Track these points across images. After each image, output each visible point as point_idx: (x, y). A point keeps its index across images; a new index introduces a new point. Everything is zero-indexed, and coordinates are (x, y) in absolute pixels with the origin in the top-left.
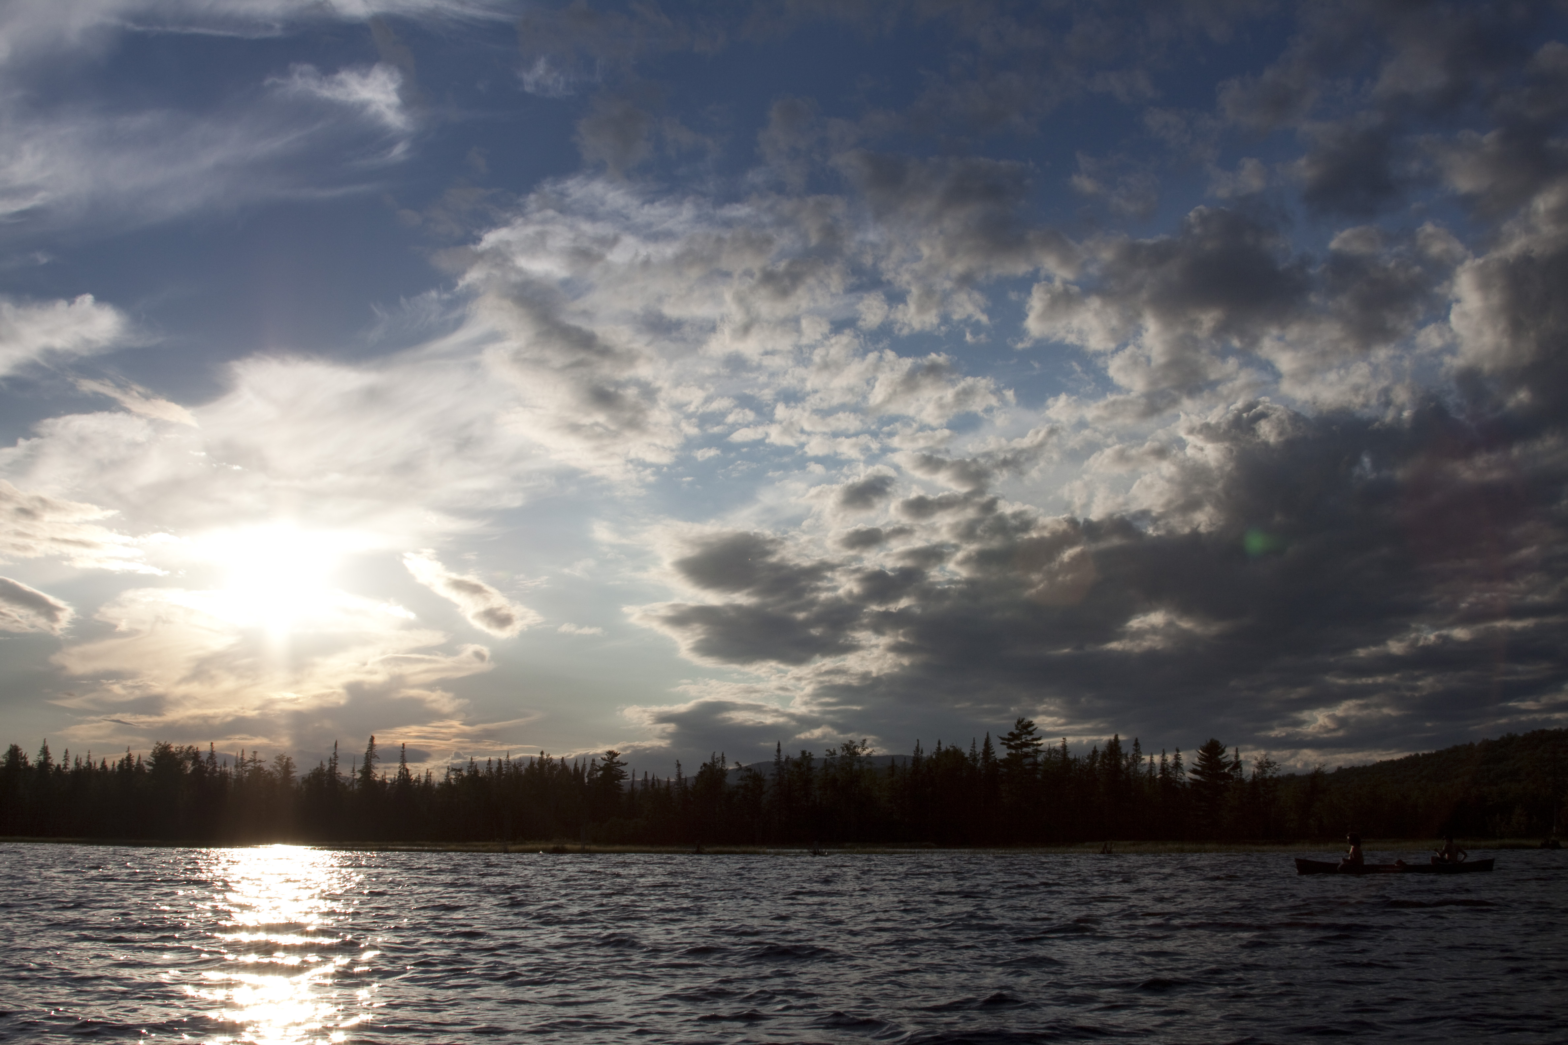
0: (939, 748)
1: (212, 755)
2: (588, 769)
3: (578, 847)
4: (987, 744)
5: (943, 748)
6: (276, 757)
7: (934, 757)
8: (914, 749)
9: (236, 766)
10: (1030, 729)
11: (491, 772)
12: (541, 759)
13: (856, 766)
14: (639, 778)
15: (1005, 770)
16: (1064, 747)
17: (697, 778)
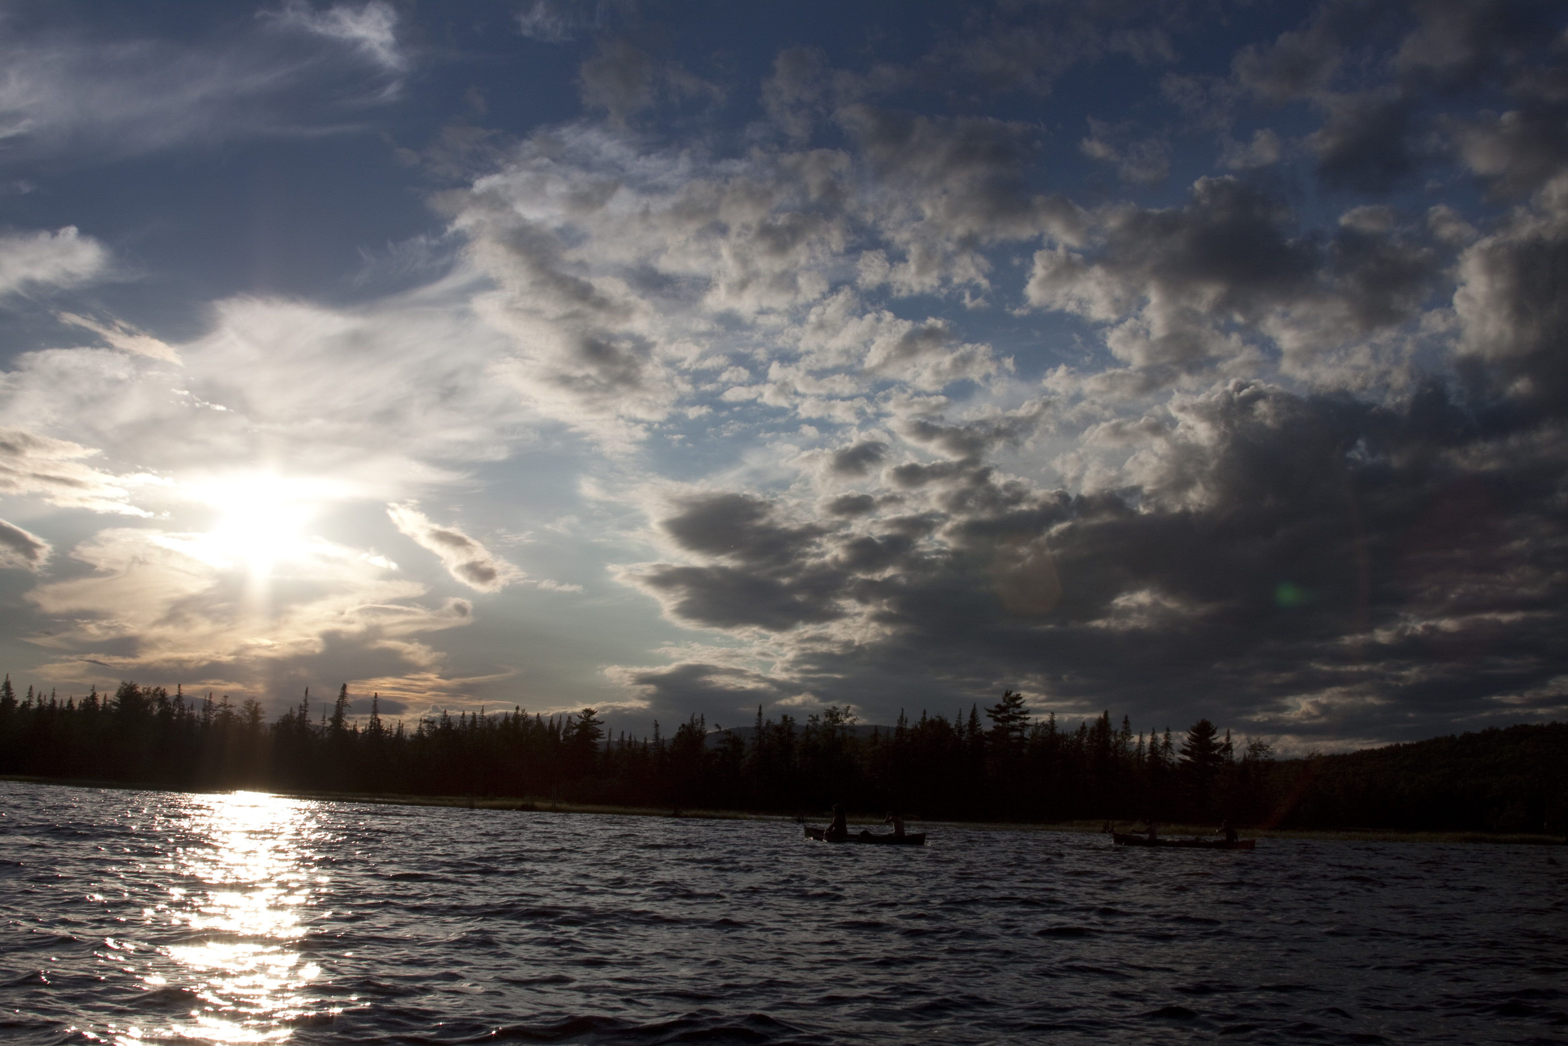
0: (924, 718)
1: (179, 697)
2: (564, 726)
3: (549, 805)
4: (973, 716)
5: (928, 719)
6: (245, 702)
7: (919, 727)
8: (898, 718)
9: (204, 710)
10: (1018, 702)
11: (464, 725)
12: (516, 715)
13: (839, 734)
14: (615, 739)
15: (991, 743)
16: (1052, 722)
17: (675, 740)
